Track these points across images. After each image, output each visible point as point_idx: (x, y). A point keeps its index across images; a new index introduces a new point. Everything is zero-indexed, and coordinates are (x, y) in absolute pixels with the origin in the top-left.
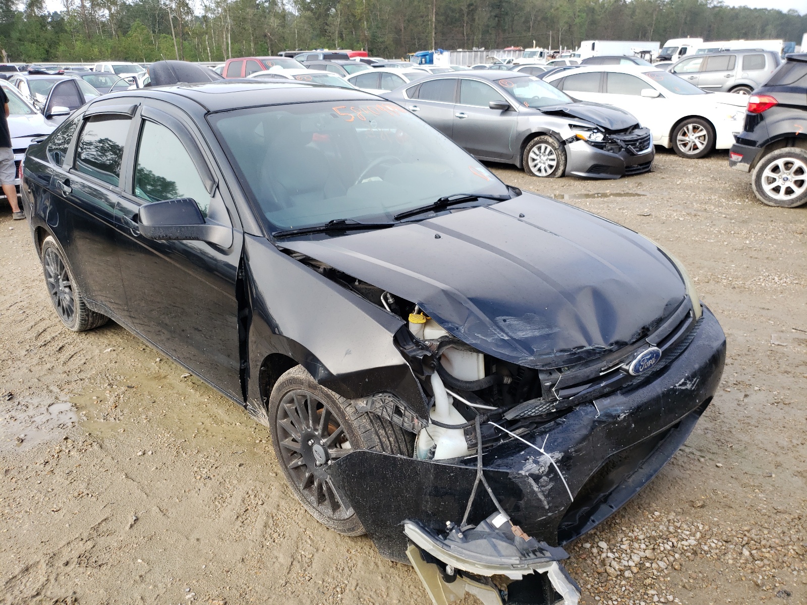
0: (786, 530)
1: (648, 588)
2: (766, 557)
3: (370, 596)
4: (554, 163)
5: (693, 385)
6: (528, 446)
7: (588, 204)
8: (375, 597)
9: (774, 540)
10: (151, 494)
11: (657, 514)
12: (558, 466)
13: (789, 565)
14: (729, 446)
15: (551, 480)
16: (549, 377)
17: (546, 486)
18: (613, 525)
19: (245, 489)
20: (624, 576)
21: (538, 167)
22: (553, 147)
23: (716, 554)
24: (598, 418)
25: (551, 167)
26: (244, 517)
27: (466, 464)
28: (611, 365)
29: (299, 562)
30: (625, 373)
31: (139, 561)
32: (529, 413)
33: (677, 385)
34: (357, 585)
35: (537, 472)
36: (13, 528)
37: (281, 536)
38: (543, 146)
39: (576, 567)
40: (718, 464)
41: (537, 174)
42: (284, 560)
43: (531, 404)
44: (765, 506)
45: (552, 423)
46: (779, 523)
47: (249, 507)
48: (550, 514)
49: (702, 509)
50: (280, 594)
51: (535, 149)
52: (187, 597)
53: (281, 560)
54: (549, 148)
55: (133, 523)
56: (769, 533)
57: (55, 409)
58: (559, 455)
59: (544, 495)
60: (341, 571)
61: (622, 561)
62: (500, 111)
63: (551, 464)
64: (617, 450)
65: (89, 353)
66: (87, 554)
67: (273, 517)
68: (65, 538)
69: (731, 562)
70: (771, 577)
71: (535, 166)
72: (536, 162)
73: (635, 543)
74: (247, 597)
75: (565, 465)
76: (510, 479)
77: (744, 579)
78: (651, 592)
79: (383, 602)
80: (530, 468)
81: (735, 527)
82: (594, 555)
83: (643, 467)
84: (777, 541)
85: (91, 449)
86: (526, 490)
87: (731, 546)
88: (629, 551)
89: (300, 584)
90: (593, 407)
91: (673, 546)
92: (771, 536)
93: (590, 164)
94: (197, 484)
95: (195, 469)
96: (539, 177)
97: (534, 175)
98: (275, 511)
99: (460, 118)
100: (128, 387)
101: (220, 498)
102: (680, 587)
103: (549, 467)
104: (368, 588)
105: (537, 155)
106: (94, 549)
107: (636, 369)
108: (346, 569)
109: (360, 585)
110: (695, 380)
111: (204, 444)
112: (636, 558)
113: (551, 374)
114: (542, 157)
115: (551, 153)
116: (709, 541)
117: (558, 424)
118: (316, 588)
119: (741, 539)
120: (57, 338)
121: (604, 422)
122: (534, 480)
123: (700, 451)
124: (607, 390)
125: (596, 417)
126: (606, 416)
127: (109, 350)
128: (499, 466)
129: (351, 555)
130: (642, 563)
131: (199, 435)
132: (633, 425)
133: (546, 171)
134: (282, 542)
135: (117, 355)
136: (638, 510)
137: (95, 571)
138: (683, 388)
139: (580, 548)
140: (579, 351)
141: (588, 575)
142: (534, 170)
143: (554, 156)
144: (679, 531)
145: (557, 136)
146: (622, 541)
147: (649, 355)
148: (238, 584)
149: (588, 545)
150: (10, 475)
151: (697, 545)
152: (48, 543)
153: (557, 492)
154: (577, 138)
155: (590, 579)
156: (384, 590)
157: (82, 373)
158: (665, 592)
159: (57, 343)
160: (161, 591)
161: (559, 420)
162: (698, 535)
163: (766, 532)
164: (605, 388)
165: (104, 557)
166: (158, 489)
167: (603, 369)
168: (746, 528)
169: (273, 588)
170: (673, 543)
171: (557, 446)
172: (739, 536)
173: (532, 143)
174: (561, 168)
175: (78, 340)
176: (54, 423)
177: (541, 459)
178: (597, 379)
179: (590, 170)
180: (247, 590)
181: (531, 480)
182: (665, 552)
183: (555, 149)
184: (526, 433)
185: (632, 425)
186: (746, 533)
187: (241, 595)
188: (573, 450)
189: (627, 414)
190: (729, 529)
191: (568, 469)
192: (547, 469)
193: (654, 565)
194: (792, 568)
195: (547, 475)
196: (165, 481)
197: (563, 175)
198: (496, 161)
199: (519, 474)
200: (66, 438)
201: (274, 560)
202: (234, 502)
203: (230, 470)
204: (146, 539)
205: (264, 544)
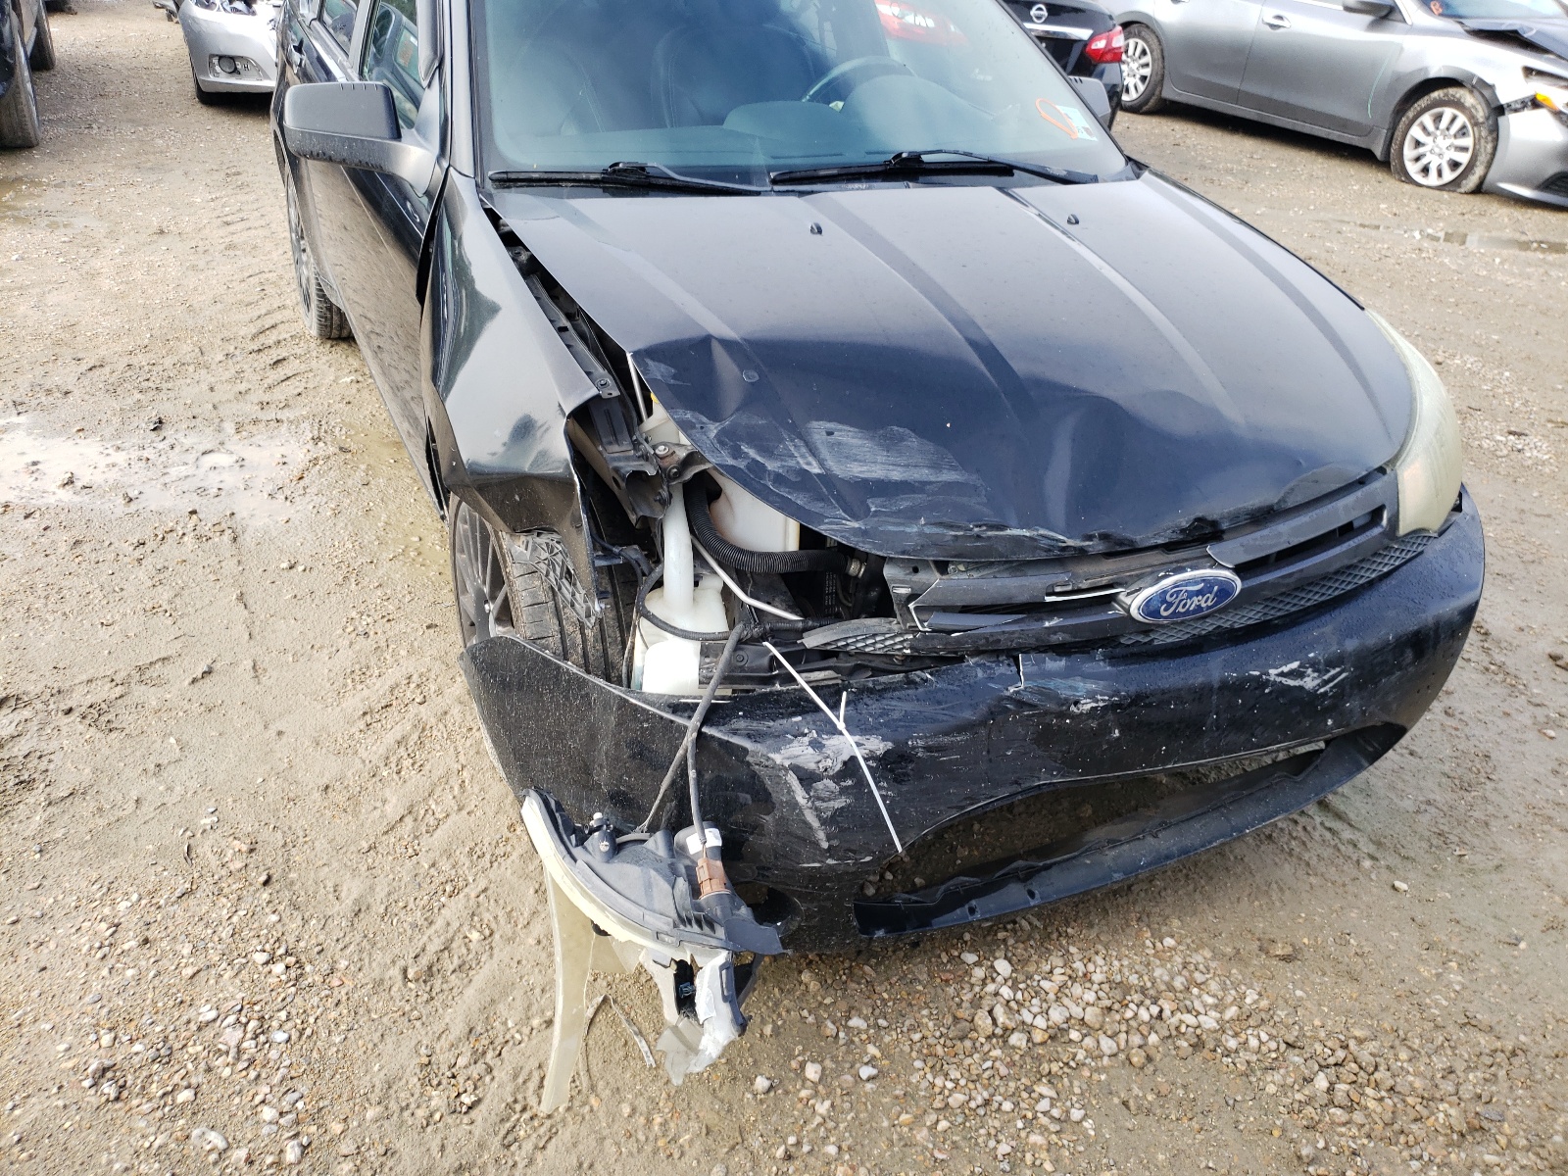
0: (1460, 1066)
1: (1044, 1080)
2: (1366, 1108)
3: (495, 918)
4: (1464, 158)
5: (1326, 683)
6: (818, 709)
7: (1498, 260)
8: (502, 920)
9: (1411, 1078)
10: (258, 638)
11: (1169, 942)
12: (868, 766)
13: (1410, 1143)
14: (1458, 853)
15: (844, 791)
16: (908, 578)
17: (830, 800)
18: (1055, 936)
19: (411, 670)
20: (1005, 1042)
21: (1424, 161)
22: (1472, 117)
23: (1248, 1062)
24: (1017, 692)
25: (1455, 165)
26: (377, 716)
27: (674, 712)
28: (1084, 585)
29: (416, 820)
30: (1122, 612)
31: (172, 740)
32: (859, 645)
33: (1273, 672)
34: (485, 890)
35: (812, 766)
36: (31, 634)
37: (416, 766)
38: (1448, 112)
39: (918, 992)
40: (1397, 884)
41: (1419, 178)
42: (393, 810)
43: (867, 627)
44: (1445, 1003)
45: (899, 677)
46: (1453, 1048)
47: (394, 703)
48: (830, 862)
49: (1281, 964)
50: (349, 863)
51: (1427, 119)
52: (203, 821)
53: (389, 808)
54: (1462, 119)
55: (200, 676)
56: (1410, 1060)
57: (210, 460)
58: (878, 745)
59: (819, 817)
60: (475, 857)
61: (1024, 1012)
62: (1369, 18)
63: (853, 759)
64: (1063, 776)
65: (318, 378)
66: (103, 706)
67: (424, 729)
68: (92, 671)
69: (1271, 1089)
70: (1347, 1153)
71: (1417, 159)
72: (1421, 150)
73: (1076, 985)
74: (294, 851)
75: (892, 771)
76: (748, 764)
77: (1276, 1133)
78: (1043, 1089)
79: (510, 934)
80: (797, 753)
81: (1336, 1023)
82: (973, 980)
83: (1160, 835)
84: (1418, 1083)
85: (216, 540)
86: (780, 797)
87: (1296, 1059)
88: (1052, 996)
89: (391, 858)
90: (1014, 669)
91: (1160, 1016)
92: (1411, 1070)
93: (1553, 168)
94: (341, 640)
95: (354, 614)
96: (1420, 185)
97: (1410, 180)
98: (433, 721)
99: (1272, 26)
100: (341, 449)
101: (360, 674)
102: (1116, 1100)
103: (845, 763)
104: (501, 902)
105: (1428, 134)
106: (120, 701)
107: (1150, 609)
108: (488, 856)
109: (489, 892)
110: (1333, 672)
111: (398, 576)
112: (1057, 1015)
113: (916, 570)
114: (1440, 139)
115: (1462, 132)
116: (1249, 1032)
117: (911, 683)
118: (413, 874)
119: (1330, 1052)
120: (284, 343)
121: (1032, 706)
122: (801, 780)
123: (1379, 844)
124: (1059, 638)
125: (1012, 690)
126: (1041, 693)
127: (348, 380)
128: (735, 732)
129: (510, 835)
130: (1063, 1029)
131: (401, 558)
132: (1117, 733)
133: (1440, 174)
134: (411, 778)
135: (358, 390)
136: (1134, 923)
137: (100, 735)
138: (1291, 683)
139: (951, 959)
140: (990, 533)
141: (931, 1014)
142: (1413, 169)
143: (1468, 142)
144: (1195, 991)
145: (1487, 93)
146: (1051, 972)
147: (1197, 583)
148: (294, 826)
149: (970, 958)
150: (78, 551)
151: (1216, 1031)
152: (62, 671)
153: (854, 821)
154: (1535, 103)
155: (931, 1024)
156: (526, 915)
157: (286, 410)
158: (1075, 1099)
159: (279, 351)
160: (170, 800)
161: (917, 675)
162: (1232, 1012)
163: (1404, 1055)
164: (1055, 633)
165: (127, 719)
166: (274, 632)
167: (1058, 589)
168: (1358, 1033)
169: (344, 850)
170: (1161, 1011)
171: (885, 725)
172: (1329, 1044)
173: (1423, 102)
174: (1479, 171)
175: (314, 354)
176: (195, 483)
177: (831, 742)
178: (1035, 609)
179: (1549, 184)
180: (301, 840)
181: (792, 779)
182: (1132, 1023)
183: (1476, 124)
184: (831, 682)
185: (1111, 732)
186: (1352, 1044)
187: (285, 845)
188: (921, 743)
189: (1101, 704)
190: (1317, 1022)
191: (898, 780)
192: (838, 767)
193: (1089, 1042)
194: (1416, 1151)
195: (838, 777)
196: (293, 621)
197: (1478, 190)
198: (1331, 137)
199: (768, 759)
200: (194, 512)
201: (379, 804)
202: (378, 684)
203: (409, 630)
204: (202, 708)
205: (379, 773)
